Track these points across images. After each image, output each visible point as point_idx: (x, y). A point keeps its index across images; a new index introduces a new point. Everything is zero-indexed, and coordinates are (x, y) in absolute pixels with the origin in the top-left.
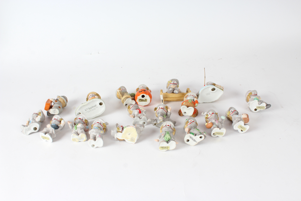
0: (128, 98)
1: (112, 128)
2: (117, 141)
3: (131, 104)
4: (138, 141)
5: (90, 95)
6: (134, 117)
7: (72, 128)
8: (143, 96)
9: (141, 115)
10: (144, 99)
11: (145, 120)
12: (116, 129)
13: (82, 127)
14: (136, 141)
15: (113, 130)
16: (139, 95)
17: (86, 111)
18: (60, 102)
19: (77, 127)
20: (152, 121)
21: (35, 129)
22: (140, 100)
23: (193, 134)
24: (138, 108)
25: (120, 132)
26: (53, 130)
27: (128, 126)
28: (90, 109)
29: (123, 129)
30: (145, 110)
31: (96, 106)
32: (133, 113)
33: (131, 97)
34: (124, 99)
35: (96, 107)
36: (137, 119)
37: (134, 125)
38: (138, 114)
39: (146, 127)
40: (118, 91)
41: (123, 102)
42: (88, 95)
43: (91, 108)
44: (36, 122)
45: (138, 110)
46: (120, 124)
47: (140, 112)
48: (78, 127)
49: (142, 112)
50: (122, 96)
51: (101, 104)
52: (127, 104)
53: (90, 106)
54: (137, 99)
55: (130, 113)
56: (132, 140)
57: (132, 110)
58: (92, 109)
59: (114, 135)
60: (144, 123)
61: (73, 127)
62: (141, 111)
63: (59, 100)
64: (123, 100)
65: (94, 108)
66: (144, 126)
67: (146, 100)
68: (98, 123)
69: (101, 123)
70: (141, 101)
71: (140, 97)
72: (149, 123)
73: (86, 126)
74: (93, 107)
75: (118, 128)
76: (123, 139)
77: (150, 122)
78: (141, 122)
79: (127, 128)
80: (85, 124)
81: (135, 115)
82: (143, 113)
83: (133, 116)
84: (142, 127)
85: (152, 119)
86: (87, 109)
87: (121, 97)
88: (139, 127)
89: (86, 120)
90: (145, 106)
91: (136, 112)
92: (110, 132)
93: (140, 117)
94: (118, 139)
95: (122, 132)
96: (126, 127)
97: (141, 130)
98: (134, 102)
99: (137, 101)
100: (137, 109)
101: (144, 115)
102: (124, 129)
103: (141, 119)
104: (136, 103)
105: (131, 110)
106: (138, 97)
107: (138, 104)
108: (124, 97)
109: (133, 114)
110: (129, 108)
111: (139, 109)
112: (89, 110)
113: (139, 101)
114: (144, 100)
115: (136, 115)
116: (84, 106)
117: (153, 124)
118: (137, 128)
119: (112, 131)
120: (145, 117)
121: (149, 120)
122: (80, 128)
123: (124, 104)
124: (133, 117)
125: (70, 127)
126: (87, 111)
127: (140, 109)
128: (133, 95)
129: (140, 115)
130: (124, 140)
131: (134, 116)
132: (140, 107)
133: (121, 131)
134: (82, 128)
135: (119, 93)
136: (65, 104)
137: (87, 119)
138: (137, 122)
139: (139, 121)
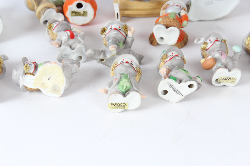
0: (49, 8)
1: (15, 66)
2: (24, 91)
3: (55, 21)
4: (67, 92)
6: (60, 46)
8: (79, 6)
9: (75, 43)
10: (81, 10)
11: (82, 52)
12: (23, 68)
14: (62, 92)
15: (16, 70)
16: (71, 3)
20: (95, 54)
22: (73, 12)
23: (175, 79)
24: (69, 29)
25: (30, 73)
27: (46, 62)
29: (36, 68)
30: (82, 33)
32: (57, 38)
33: (55, 7)
34: (42, 10)
36: (65, 49)
37: (60, 60)
38: (68, 40)
39: (84, 65)
41: (39, 17)
45: (69, 33)
46: (31, 59)
47: (72, 36)
49: (77, 36)
50: (38, 5)
52: (46, 21)
54: (67, 10)
55: (53, 37)
56: (55, 89)
57: (56, 32)
59: (19, 80)
60: (81, 58)
62: (75, 34)
64: (40, 13)
66: (79, 64)
67: (85, 14)
70: (75, 16)
71: (73, 7)
72: (90, 58)
75: (26, 67)
76: (35, 87)
77: (91, 55)
78: (74, 57)
79: (44, 65)
81: (63, 42)
82: (79, 38)
83: (57, 43)
84: (75, 65)
85: (95, 51)
87: (36, 7)
88: (70, 65)
90: (83, 25)
91: (65, 36)
92: (11, 74)
93: (73, 46)
94: (26, 89)
95: (33, 75)
96: (42, 64)
97: (74, 71)
98: (61, 17)
99: (68, 14)
100: (66, 30)
101: (80, 42)
102: (38, 68)
103: (73, 49)
104: (66, 19)
105: (54, 32)
106: (69, 7)
107: (70, 20)
108: (41, 6)
109: (58, 40)
110: (50, 27)
111: (70, 30)
113: (72, 15)
114: (82, 12)
115: (65, 42)
117: (97, 59)
118: (64, 67)
119: (15, 73)
120: (82, 46)
121: (89, 52)
123: (42, 20)
124: (57, 46)
127: (73, 30)
128: (60, 3)
129: (71, 41)
130: (38, 91)
131: (60, 43)
132: (72, 26)
133: (32, 72)
138: (65, 55)
139: (70, 54)
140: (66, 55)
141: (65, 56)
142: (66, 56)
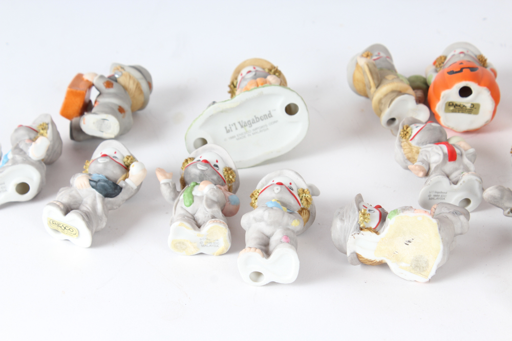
0: (400, 93)
2: (352, 264)
3: (415, 122)
4: (442, 273)
5: (244, 72)
6: (427, 174)
7: (174, 199)
8: (465, 92)
9: (456, 169)
10: (467, 101)
11: (471, 190)
12: (355, 218)
13: (215, 199)
14: (433, 273)
15: (342, 220)
16: (447, 86)
18: (125, 88)
19: (193, 197)
20: (502, 198)
21: (23, 188)
22: (450, 104)
24: (444, 139)
25: (369, 229)
26: (95, 200)
27: (405, 209)
29: (383, 217)
30: (472, 150)
32: (419, 158)
33: (411, 91)
34: (386, 95)
36: (438, 181)
38: (444, 162)
40: (363, 62)
41: (379, 112)
42: (238, 71)
44: (27, 161)
45: (445, 148)
47: (452, 156)
48: (199, 194)
49: (461, 155)
54: (438, 99)
55: (410, 155)
56: (418, 266)
57: (418, 144)
59: (345, 240)
60: (468, 201)
61: (176, 194)
62: (457, 151)
63: (122, 80)
64: (380, 102)
66: (467, 215)
67: (474, 109)
68: (279, 187)
69: (293, 186)
70: (453, 111)
71: (451, 94)
73: (228, 194)
75: (364, 214)
76: (378, 259)
77: (494, 198)
78: (455, 198)
79: (401, 214)
80: (226, 187)
81: (433, 167)
82: (466, 160)
83: (422, 169)
84: (462, 218)
85: (502, 190)
87: (373, 89)
88: (450, 216)
89: (230, 169)
90: (467, 132)
91: (436, 154)
94: (360, 260)
95: (377, 233)
96: (396, 212)
97: (458, 231)
99: (439, 107)
100: (438, 142)
101: (467, 170)
102: (388, 219)
103: (455, 183)
105: (413, 143)
106: (444, 93)
108: (385, 89)
109: (423, 161)
110: (405, 134)
111: (446, 143)
113: (447, 110)
114: (468, 106)
115: (437, 168)
119: (338, 225)
120: (474, 178)
121: (491, 192)
122: (207, 199)
123: (385, 117)
124: (421, 174)
125: (166, 192)
127: (451, 142)
128: (419, 84)
129: (450, 165)
130: (383, 265)
131: (427, 169)
132: (449, 135)
133: (373, 225)
134: (214, 202)
135: (364, 72)
136: (141, 99)
137: (234, 168)
138: (436, 194)
139: (446, 193)
140: (439, 194)
141: (437, 196)
142: (439, 196)
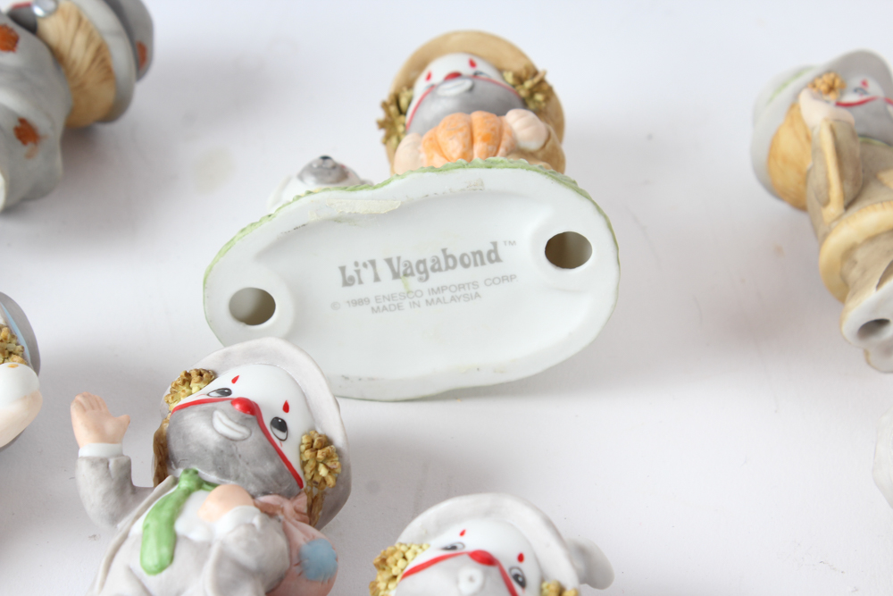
17: (348, 282)
28: (413, 282)
31: (493, 256)
35: (490, 270)
43: (422, 269)
51: (564, 251)
53: (412, 244)
58: (437, 279)
65: (459, 275)
74: (449, 261)
86: (367, 274)
112: (397, 286)
116: (338, 220)
126: (368, 289)
